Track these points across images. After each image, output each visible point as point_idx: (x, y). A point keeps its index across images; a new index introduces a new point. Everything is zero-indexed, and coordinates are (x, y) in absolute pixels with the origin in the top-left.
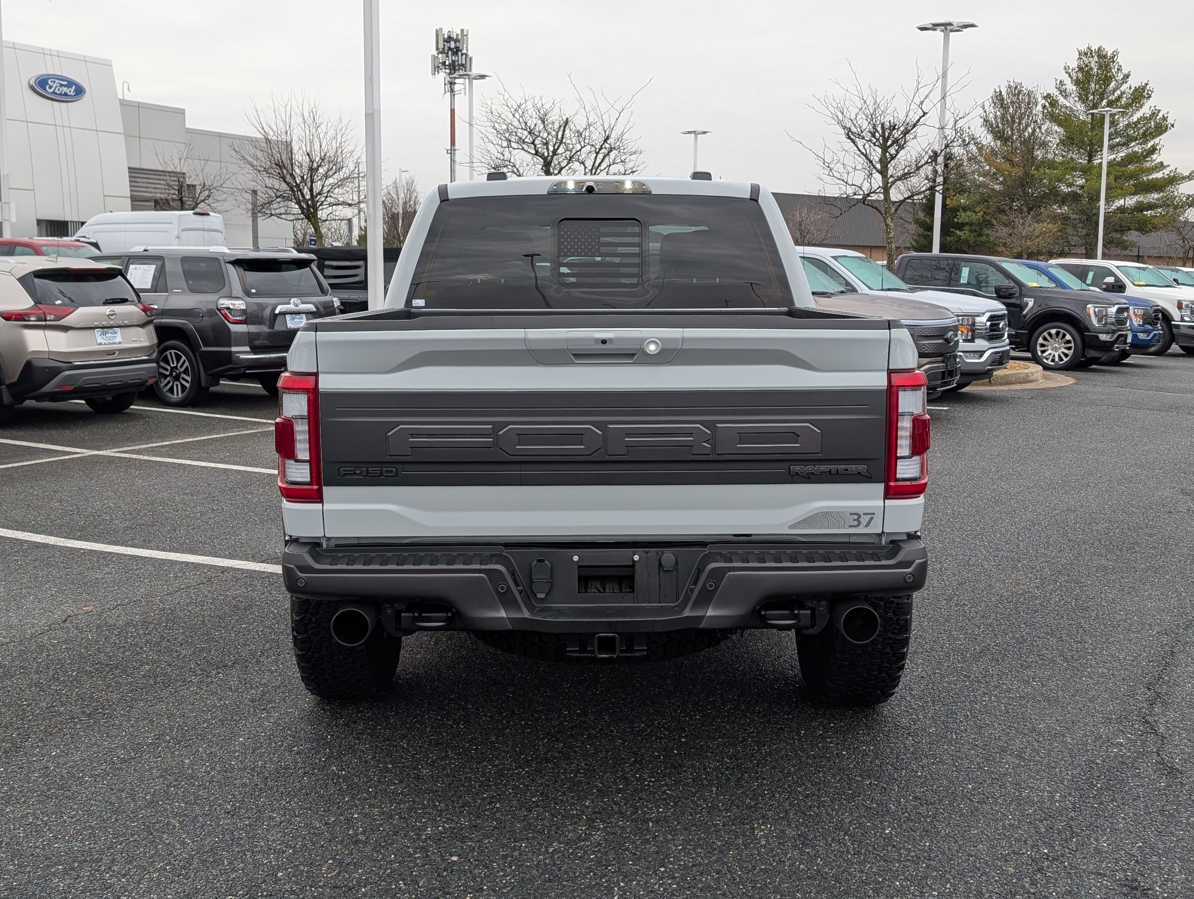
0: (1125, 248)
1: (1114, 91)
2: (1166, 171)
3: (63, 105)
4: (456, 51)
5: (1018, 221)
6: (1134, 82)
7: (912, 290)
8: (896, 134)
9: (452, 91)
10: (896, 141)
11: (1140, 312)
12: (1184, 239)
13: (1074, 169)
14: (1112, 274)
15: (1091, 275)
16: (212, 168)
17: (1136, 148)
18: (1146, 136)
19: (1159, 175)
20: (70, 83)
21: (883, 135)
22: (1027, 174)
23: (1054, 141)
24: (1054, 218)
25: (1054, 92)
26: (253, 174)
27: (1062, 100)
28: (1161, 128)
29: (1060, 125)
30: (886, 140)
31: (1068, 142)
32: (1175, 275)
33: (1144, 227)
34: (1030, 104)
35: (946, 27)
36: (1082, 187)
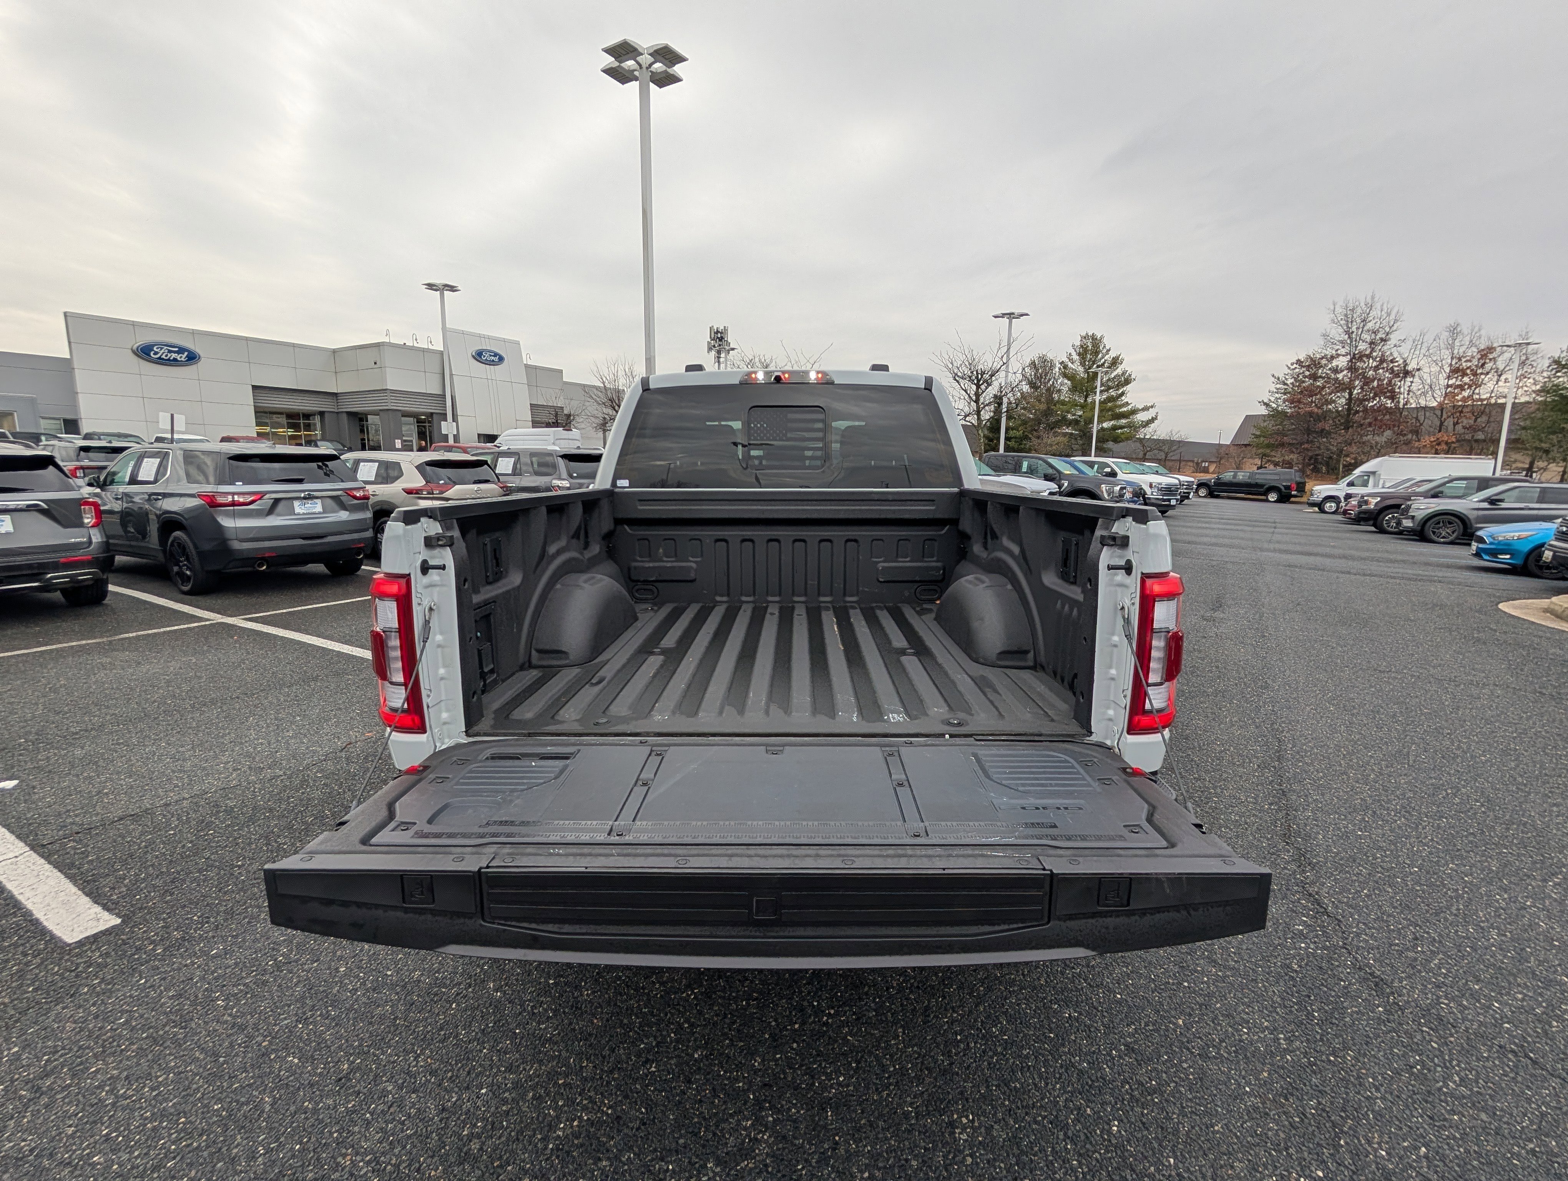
0: (1105, 452)
1: (1101, 359)
2: (1130, 407)
3: (492, 367)
4: (721, 339)
5: (1045, 435)
6: (1112, 354)
7: (999, 476)
8: (986, 376)
9: (719, 362)
10: (986, 381)
11: (1131, 490)
12: (1143, 446)
13: (1076, 405)
14: (1109, 466)
15: (1096, 466)
16: (575, 403)
17: (1113, 393)
18: (1118, 386)
19: (1125, 409)
20: (496, 355)
21: (977, 377)
22: (1048, 408)
23: (1065, 389)
24: (1065, 434)
25: (1066, 360)
26: (596, 406)
27: (1070, 365)
28: (1127, 382)
29: (1069, 380)
30: (979, 381)
31: (1074, 389)
32: (1141, 468)
33: (1116, 440)
34: (1052, 367)
35: (1011, 316)
36: (1080, 416)
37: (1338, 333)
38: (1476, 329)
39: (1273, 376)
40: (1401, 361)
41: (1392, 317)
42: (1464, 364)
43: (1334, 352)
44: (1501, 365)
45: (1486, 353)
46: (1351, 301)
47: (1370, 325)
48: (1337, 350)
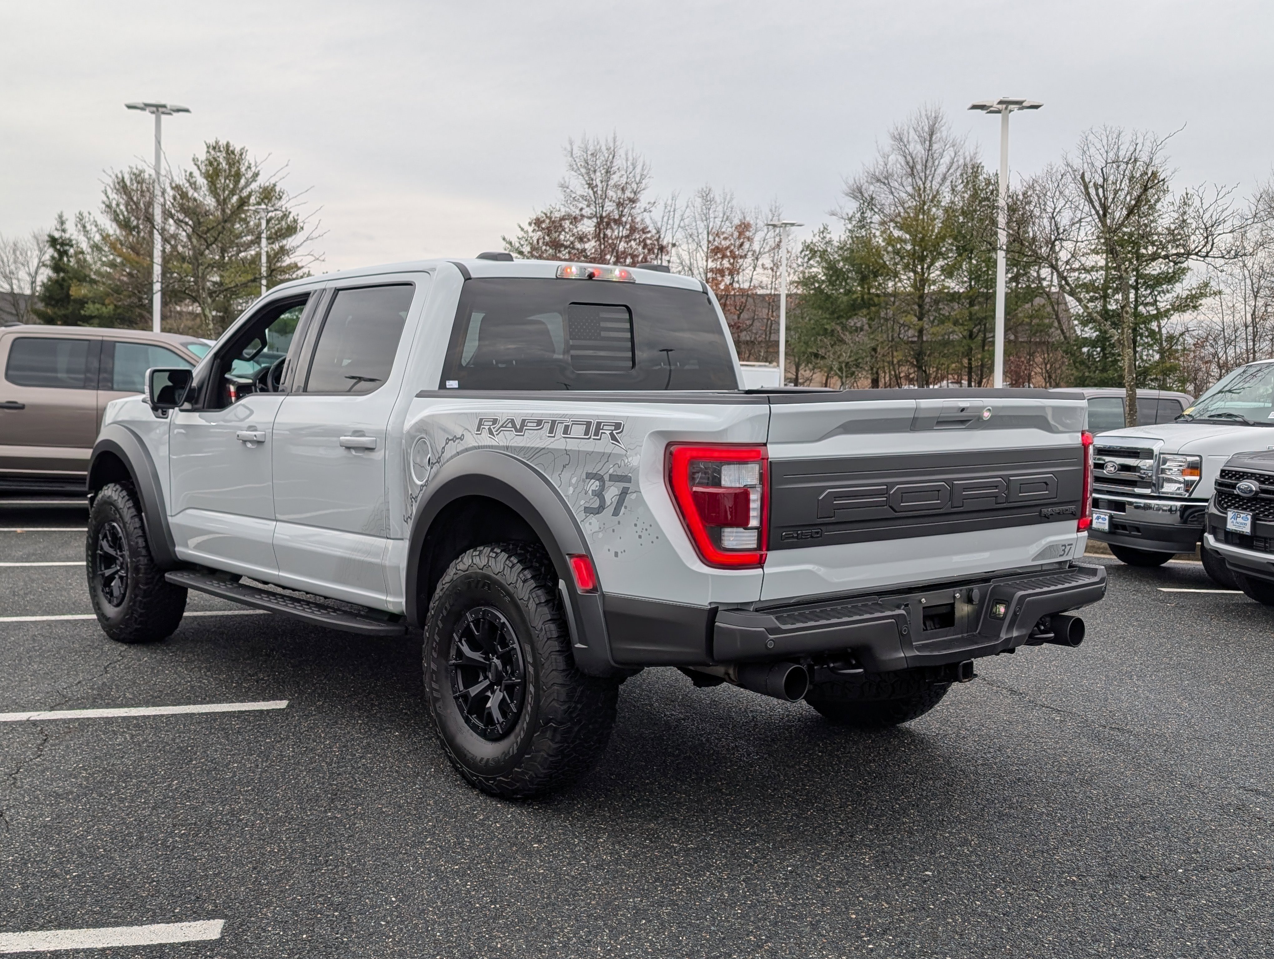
1: (244, 188)
18: (277, 237)
25: (184, 184)
27: (191, 192)
29: (191, 217)
31: (200, 235)
35: (158, 109)
37: (579, 187)
38: (728, 198)
39: (504, 239)
40: (654, 231)
41: (638, 170)
42: (723, 242)
43: (578, 212)
44: (756, 247)
45: (743, 228)
46: (591, 142)
47: (615, 178)
48: (581, 209)
